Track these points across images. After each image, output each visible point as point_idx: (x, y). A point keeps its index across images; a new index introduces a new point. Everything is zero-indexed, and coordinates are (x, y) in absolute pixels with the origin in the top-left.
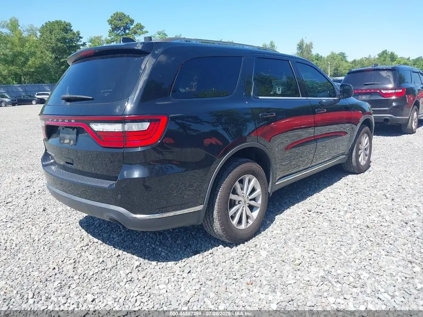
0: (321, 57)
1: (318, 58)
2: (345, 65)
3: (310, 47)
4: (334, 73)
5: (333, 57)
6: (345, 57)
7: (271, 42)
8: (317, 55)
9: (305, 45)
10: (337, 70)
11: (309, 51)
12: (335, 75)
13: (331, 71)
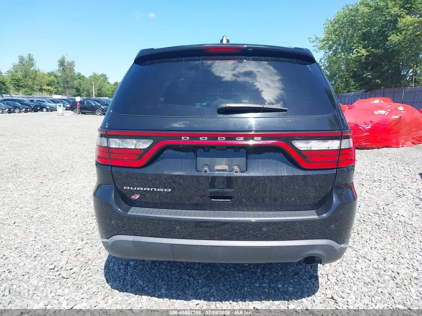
0: (83, 76)
1: (81, 77)
2: (108, 86)
3: (72, 64)
4: (98, 93)
5: (95, 77)
6: (106, 79)
7: (29, 55)
8: (79, 74)
9: (66, 62)
10: (101, 90)
11: (72, 70)
12: (99, 95)
13: (95, 91)
